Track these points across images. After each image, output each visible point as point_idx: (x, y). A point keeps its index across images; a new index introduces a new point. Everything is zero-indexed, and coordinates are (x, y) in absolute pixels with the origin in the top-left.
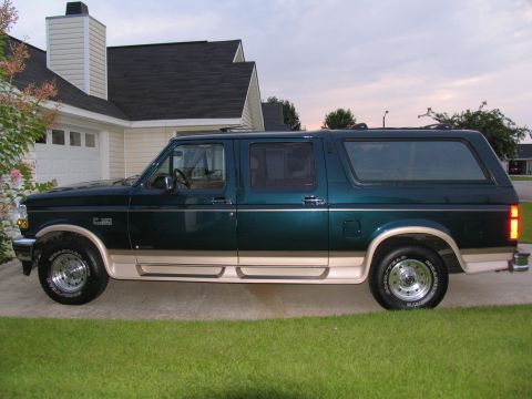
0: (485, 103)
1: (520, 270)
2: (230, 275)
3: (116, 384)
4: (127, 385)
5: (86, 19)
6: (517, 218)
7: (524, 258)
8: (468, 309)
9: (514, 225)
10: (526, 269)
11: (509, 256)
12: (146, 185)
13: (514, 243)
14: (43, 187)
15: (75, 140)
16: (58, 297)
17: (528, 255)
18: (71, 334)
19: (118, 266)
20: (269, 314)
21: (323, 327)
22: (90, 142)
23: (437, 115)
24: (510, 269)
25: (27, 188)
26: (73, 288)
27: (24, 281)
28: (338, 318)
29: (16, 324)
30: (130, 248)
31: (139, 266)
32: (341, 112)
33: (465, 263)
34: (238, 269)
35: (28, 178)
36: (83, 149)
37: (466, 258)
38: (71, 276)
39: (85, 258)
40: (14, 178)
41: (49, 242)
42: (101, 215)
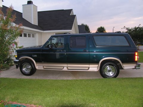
0: (140, 25)
1: (138, 68)
2: (65, 69)
3: (36, 93)
4: (39, 93)
5: (32, 5)
6: (137, 55)
7: (139, 65)
8: (124, 78)
9: (136, 57)
10: (140, 68)
11: (135, 65)
12: (45, 47)
13: (136, 62)
14: (20, 47)
15: (29, 36)
16: (24, 74)
17: (140, 65)
18: (27, 82)
19: (38, 67)
20: (75, 79)
21: (87, 82)
22: (33, 36)
23: (127, 28)
24: (135, 68)
25: (16, 48)
26: (28, 72)
27: (16, 70)
28: (91, 80)
29: (14, 80)
30: (41, 62)
31: (43, 67)
32: (101, 27)
33: (123, 66)
34: (67, 67)
35: (17, 45)
36: (31, 38)
37: (124, 65)
38: (27, 69)
39: (31, 65)
40: (13, 46)
41: (22, 61)
42: (34, 54)
